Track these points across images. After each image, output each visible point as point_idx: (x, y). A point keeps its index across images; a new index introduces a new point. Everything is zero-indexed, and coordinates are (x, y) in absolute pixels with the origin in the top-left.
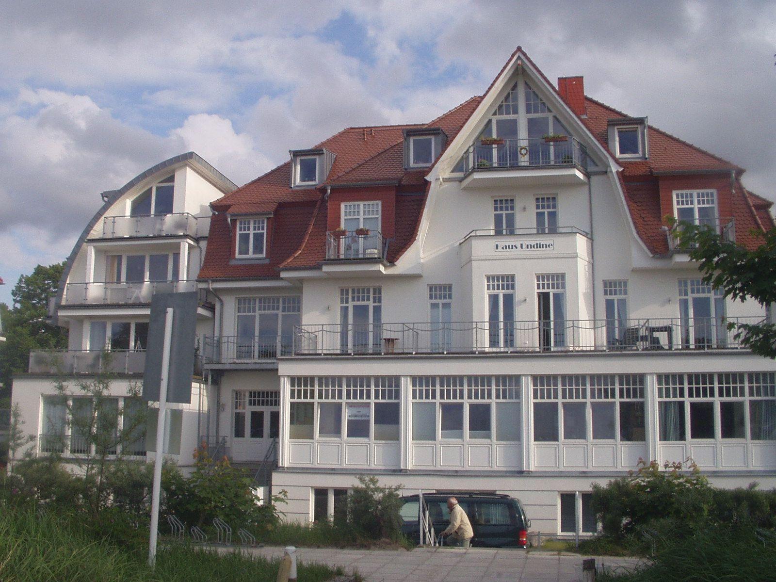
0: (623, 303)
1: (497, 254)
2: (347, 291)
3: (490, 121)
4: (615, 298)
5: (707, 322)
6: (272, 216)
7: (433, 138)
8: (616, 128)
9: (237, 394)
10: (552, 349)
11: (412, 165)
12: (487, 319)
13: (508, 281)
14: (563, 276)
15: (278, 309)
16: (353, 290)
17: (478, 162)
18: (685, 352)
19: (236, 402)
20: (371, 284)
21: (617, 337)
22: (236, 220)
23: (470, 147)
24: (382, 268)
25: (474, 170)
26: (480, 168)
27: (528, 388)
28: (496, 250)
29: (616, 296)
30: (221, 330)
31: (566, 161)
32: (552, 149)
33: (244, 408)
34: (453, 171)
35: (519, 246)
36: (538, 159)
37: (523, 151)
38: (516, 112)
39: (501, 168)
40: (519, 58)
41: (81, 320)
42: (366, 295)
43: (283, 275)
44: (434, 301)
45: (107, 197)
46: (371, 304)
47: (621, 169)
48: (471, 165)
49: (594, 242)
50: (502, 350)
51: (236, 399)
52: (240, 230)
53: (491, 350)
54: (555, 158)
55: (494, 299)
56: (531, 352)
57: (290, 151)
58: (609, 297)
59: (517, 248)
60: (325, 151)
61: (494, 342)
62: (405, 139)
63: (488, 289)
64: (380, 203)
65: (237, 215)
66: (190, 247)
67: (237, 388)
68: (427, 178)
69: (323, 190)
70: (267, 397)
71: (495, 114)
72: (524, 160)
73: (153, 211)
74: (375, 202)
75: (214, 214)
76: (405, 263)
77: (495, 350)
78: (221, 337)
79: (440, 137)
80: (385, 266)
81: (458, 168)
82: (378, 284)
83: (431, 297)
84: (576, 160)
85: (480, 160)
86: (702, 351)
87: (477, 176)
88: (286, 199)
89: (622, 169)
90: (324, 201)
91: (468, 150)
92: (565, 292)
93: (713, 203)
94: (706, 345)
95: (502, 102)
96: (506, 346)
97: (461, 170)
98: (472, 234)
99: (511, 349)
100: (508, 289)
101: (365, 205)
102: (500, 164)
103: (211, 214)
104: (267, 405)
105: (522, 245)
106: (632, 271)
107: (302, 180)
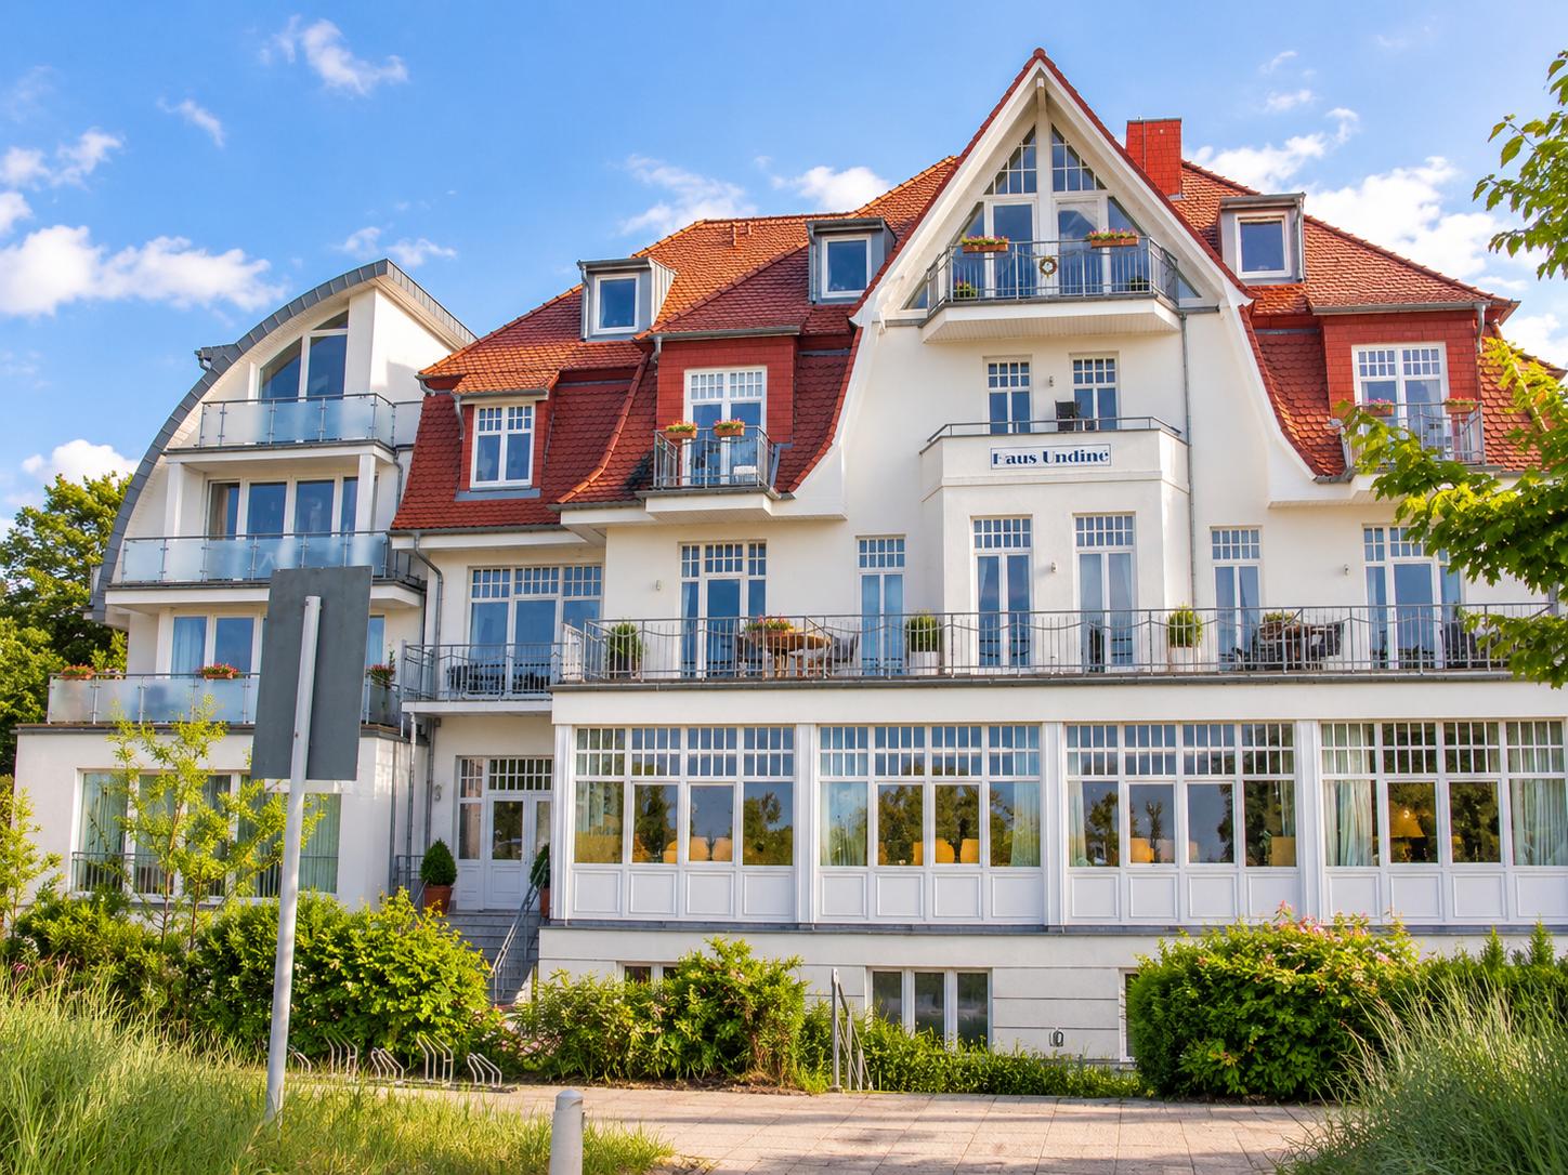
0: (1250, 575)
1: (993, 473)
2: (696, 549)
3: (979, 206)
4: (1237, 563)
5: (1423, 615)
6: (546, 398)
7: (868, 238)
8: (1237, 215)
9: (465, 764)
10: (1108, 670)
11: (826, 294)
12: (974, 607)
13: (1016, 529)
14: (1130, 518)
15: (555, 590)
16: (709, 548)
17: (955, 288)
18: (1379, 673)
19: (464, 781)
20: (743, 537)
21: (1239, 644)
22: (473, 406)
23: (940, 257)
24: (766, 505)
25: (948, 304)
26: (961, 298)
27: (1056, 751)
28: (995, 466)
29: (1236, 561)
30: (438, 633)
31: (1137, 287)
32: (1106, 261)
33: (479, 795)
34: (906, 307)
35: (1040, 458)
36: (1077, 281)
37: (1048, 267)
38: (1031, 186)
39: (1003, 298)
40: (1040, 73)
41: (153, 612)
42: (734, 558)
43: (567, 519)
44: (868, 570)
45: (209, 360)
46: (744, 578)
47: (1248, 302)
48: (942, 293)
49: (1193, 448)
50: (1006, 672)
51: (464, 774)
52: (481, 428)
53: (982, 672)
54: (1113, 281)
55: (989, 568)
56: (1065, 675)
57: (580, 264)
58: (1223, 563)
59: (1035, 460)
60: (652, 265)
61: (989, 654)
62: (813, 243)
63: (978, 545)
64: (764, 370)
65: (473, 397)
66: (380, 462)
67: (466, 751)
68: (855, 320)
69: (647, 345)
70: (530, 771)
71: (989, 191)
72: (1048, 283)
73: (303, 391)
74: (755, 369)
75: (428, 394)
76: (812, 494)
77: (990, 671)
78: (437, 646)
79: (882, 238)
80: (772, 500)
81: (916, 301)
82: (759, 536)
83: (863, 563)
84: (1155, 283)
85: (959, 284)
86: (1413, 674)
87: (952, 315)
88: (572, 364)
89: (1250, 301)
90: (649, 367)
91: (935, 264)
92: (1135, 550)
93: (1437, 371)
94: (1421, 661)
95: (1005, 167)
96: (1013, 664)
97: (921, 305)
98: (946, 432)
99: (1023, 671)
100: (1017, 544)
101: (733, 375)
102: (999, 293)
103: (421, 396)
104: (530, 787)
105: (1045, 454)
106: (1270, 508)
107: (606, 323)
